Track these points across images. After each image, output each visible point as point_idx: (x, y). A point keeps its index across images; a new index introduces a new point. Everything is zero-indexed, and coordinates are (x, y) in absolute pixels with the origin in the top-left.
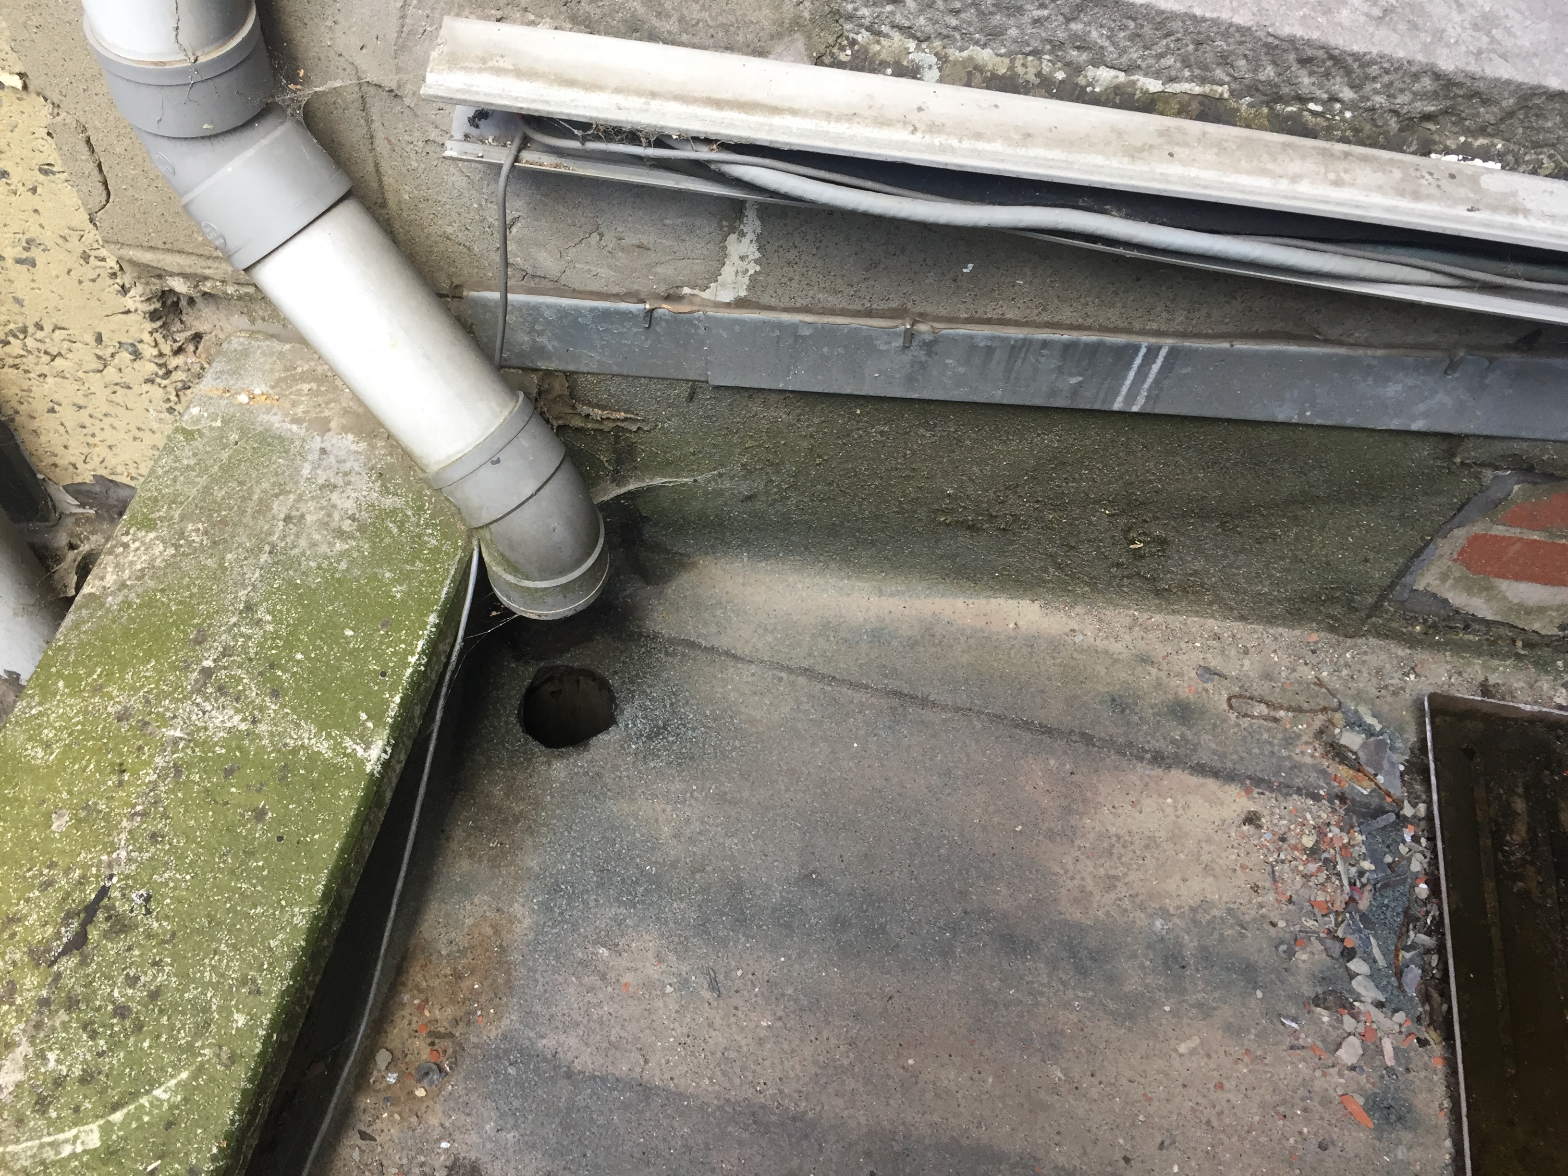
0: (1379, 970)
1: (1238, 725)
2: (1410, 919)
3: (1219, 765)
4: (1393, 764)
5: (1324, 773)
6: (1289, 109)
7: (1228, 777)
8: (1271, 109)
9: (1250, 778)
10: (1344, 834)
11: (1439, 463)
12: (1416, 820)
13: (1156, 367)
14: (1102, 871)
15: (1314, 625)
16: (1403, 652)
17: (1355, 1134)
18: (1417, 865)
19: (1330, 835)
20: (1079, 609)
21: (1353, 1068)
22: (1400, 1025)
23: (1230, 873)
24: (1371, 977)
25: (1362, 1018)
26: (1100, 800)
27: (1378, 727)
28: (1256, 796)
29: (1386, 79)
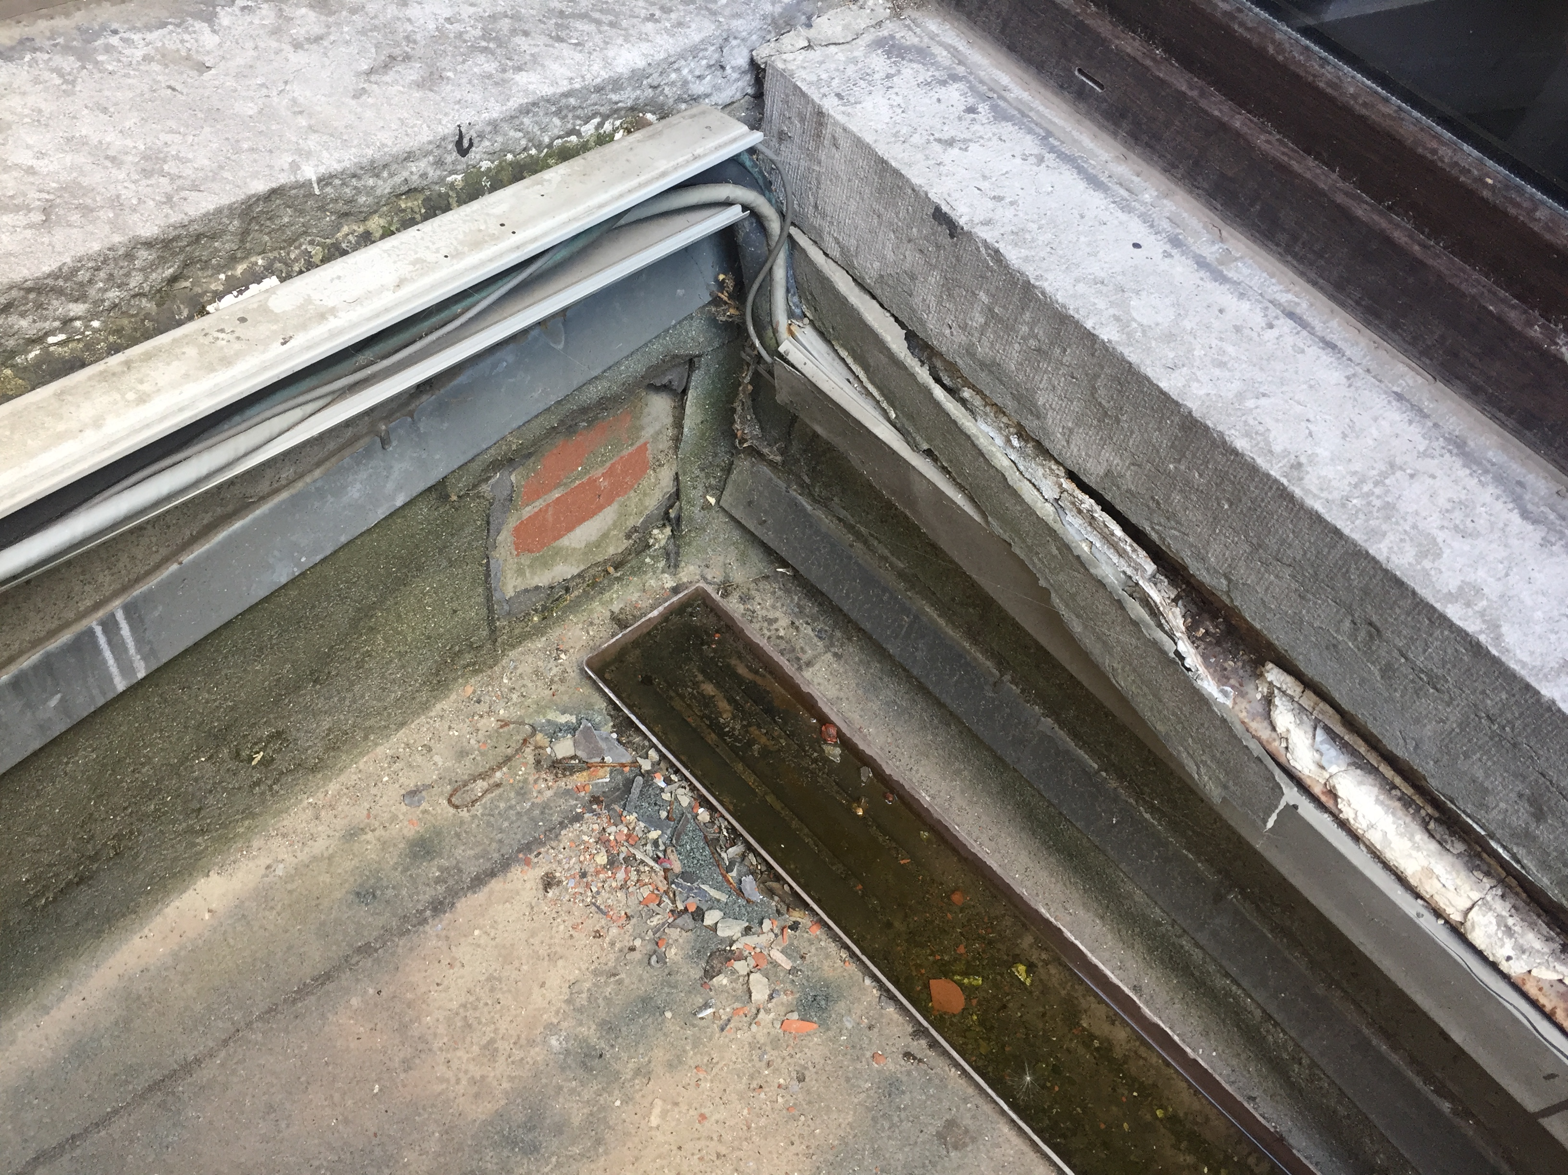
0: (726, 904)
1: (474, 817)
2: (713, 843)
3: (488, 865)
4: (607, 739)
5: (567, 793)
6: (31, 355)
7: (504, 865)
8: (12, 366)
9: (519, 851)
10: (620, 827)
11: (442, 510)
12: (657, 767)
13: (125, 631)
14: (476, 1049)
15: (460, 680)
16: (540, 643)
17: (811, 1044)
18: (685, 799)
19: (612, 838)
20: (256, 844)
21: (771, 997)
22: (772, 930)
23: (570, 942)
24: (726, 916)
25: (746, 953)
26: (423, 990)
27: (573, 719)
28: (536, 860)
29: (102, 274)
